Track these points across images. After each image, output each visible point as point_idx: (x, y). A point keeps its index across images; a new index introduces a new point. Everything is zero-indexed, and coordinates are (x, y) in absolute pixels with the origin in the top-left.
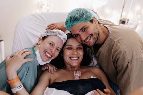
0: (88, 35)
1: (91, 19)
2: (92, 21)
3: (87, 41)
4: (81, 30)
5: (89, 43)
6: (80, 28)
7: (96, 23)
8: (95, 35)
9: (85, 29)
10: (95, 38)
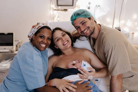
0: (86, 28)
1: (89, 17)
2: (90, 18)
3: (85, 32)
4: (81, 23)
5: (86, 34)
6: (81, 22)
7: (93, 21)
8: (91, 28)
9: (84, 23)
10: (91, 30)
